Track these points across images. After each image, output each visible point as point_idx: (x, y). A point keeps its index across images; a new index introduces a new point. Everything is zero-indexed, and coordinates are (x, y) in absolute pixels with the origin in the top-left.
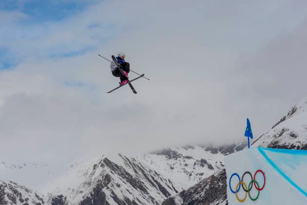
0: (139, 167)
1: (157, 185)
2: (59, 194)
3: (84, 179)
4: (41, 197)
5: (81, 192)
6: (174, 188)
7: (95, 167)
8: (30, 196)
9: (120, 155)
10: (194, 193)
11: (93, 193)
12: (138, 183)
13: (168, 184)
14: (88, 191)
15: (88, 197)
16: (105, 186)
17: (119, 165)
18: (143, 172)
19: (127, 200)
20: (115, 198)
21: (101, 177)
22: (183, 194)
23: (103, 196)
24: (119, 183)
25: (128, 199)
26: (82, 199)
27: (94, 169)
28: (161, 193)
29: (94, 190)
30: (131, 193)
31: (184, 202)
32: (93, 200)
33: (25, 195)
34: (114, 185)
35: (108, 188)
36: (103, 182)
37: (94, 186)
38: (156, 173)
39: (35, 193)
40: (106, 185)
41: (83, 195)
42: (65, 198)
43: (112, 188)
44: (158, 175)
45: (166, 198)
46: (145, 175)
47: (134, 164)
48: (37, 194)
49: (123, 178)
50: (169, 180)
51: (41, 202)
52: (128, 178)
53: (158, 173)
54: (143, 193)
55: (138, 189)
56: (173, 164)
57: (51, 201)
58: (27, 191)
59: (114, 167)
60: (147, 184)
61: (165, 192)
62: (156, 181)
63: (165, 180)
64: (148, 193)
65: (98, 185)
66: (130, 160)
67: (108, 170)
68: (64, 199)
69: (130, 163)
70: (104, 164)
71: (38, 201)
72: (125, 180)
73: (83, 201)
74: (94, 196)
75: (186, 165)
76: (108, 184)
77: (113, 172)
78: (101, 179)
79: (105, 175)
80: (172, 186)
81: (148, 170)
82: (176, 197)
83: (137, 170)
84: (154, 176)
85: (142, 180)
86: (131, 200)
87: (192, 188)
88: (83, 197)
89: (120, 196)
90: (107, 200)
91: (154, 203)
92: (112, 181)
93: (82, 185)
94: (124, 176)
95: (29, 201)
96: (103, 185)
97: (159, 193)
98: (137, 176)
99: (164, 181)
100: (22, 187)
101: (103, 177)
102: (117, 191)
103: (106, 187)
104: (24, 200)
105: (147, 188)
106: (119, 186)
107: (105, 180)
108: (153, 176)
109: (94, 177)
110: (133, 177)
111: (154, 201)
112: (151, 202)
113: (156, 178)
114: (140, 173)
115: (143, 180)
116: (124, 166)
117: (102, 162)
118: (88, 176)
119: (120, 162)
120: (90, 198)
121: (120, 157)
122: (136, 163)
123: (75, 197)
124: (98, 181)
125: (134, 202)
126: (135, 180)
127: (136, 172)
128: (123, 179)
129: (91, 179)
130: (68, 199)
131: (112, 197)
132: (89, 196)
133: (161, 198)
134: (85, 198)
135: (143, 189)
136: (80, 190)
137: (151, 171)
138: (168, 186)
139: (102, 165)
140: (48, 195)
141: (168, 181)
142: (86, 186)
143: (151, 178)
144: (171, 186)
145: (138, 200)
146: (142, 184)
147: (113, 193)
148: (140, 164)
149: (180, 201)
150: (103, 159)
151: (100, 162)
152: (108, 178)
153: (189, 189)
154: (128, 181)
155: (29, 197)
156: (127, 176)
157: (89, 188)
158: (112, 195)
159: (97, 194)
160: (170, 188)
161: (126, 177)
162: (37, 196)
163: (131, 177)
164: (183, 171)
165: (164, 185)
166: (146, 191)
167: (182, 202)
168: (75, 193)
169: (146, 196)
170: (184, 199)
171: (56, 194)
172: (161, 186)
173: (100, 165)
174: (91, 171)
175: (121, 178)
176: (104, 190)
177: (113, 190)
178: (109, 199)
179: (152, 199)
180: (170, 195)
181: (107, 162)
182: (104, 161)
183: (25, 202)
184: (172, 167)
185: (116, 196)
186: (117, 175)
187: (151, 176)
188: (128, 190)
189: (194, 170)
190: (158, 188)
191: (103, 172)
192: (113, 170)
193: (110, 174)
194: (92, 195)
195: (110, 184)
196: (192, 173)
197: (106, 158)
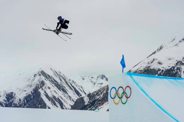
0: (62, 77)
2: (11, 92)
3: (28, 83)
5: (25, 91)
6: (84, 91)
9: (52, 69)
10: (96, 95)
11: (33, 92)
12: (62, 87)
13: (81, 88)
14: (29, 91)
15: (29, 94)
16: (41, 88)
18: (65, 80)
20: (47, 96)
21: (39, 82)
22: (89, 96)
23: (39, 94)
24: (50, 87)
25: (55, 96)
26: (26, 95)
27: (34, 77)
28: (76, 94)
29: (34, 90)
30: (57, 93)
32: (32, 96)
34: (47, 88)
37: (33, 87)
38: (73, 82)
40: (41, 87)
41: (26, 92)
43: (45, 89)
44: (75, 83)
45: (79, 97)
46: (66, 82)
47: (60, 75)
49: (52, 83)
50: (81, 86)
53: (75, 82)
54: (64, 93)
55: (62, 91)
57: (5, 96)
59: (47, 77)
60: (67, 88)
61: (78, 93)
62: (73, 87)
64: (68, 94)
65: (37, 87)
66: (58, 73)
67: (43, 78)
68: (14, 95)
69: (57, 74)
70: (41, 74)
72: (53, 85)
73: (27, 97)
74: (33, 93)
75: (92, 77)
77: (46, 79)
78: (39, 84)
79: (41, 81)
80: (83, 90)
81: (68, 79)
82: (85, 97)
83: (62, 79)
85: (64, 86)
86: (57, 98)
87: (95, 92)
88: (26, 94)
89: (50, 95)
90: (41, 96)
92: (45, 85)
93: (26, 87)
94: (53, 82)
97: (74, 94)
98: (61, 83)
99: (78, 87)
101: (40, 82)
102: (48, 92)
103: (41, 89)
105: (67, 90)
106: (49, 88)
107: (41, 84)
108: (71, 83)
109: (34, 82)
110: (59, 83)
111: (71, 99)
112: (69, 99)
113: (73, 85)
114: (63, 81)
115: (65, 85)
116: (54, 76)
117: (40, 73)
118: (30, 81)
119: (51, 74)
120: (30, 95)
121: (51, 70)
122: (61, 74)
123: (21, 93)
124: (36, 85)
126: (60, 85)
127: (61, 80)
128: (52, 84)
129: (32, 83)
130: (16, 95)
131: (45, 95)
132: (30, 93)
133: (75, 97)
134: (28, 94)
135: (64, 91)
136: (25, 89)
137: (70, 80)
138: (80, 90)
139: (40, 75)
140: (3, 92)
142: (29, 87)
143: (70, 85)
144: (82, 90)
145: (61, 97)
146: (64, 88)
147: (45, 92)
148: (64, 75)
149: (87, 99)
150: (40, 71)
152: (43, 83)
153: (93, 92)
154: (55, 85)
157: (30, 89)
159: (36, 92)
160: (82, 91)
161: (54, 83)
163: (58, 83)
164: (90, 81)
165: (78, 89)
166: (67, 92)
167: (89, 100)
168: (21, 91)
169: (66, 95)
170: (89, 98)
171: (9, 92)
174: (32, 78)
175: (51, 83)
176: (40, 90)
177: (46, 90)
178: (42, 96)
179: (70, 97)
180: (81, 95)
181: (43, 73)
182: (41, 72)
184: (84, 78)
185: (47, 94)
186: (49, 81)
187: (70, 83)
188: (55, 91)
189: (97, 81)
190: (74, 91)
191: (40, 79)
192: (47, 78)
193: (44, 80)
194: (32, 93)
195: (44, 86)
196: (96, 83)
197: (42, 71)
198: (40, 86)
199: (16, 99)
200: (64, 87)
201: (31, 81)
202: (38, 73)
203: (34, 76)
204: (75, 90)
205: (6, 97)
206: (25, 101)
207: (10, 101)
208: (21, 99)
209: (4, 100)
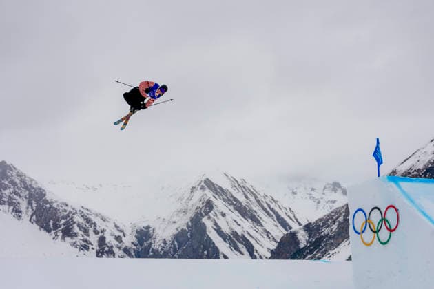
0: (250, 190)
1: (274, 215)
2: (145, 225)
3: (179, 206)
4: (121, 227)
5: (175, 222)
6: (296, 219)
7: (193, 189)
8: (107, 226)
9: (226, 175)
10: (323, 226)
11: (190, 224)
12: (249, 211)
13: (289, 214)
14: (183, 222)
15: (183, 229)
16: (206, 215)
17: (224, 187)
18: (256, 197)
19: (235, 234)
20: (219, 231)
21: (201, 203)
22: (308, 228)
23: (204, 227)
24: (224, 212)
25: (236, 232)
26: (175, 232)
27: (192, 192)
28: (279, 225)
29: (192, 220)
30: (239, 225)
31: (309, 237)
32: (189, 233)
33: (100, 225)
34: (218, 214)
35: (209, 218)
36: (203, 209)
37: (191, 214)
38: (273, 199)
39: (114, 223)
40: (207, 213)
41: (176, 226)
42: (154, 230)
43: (215, 218)
44: (276, 202)
45: (286, 233)
46: (258, 201)
47: (244, 188)
48: (116, 223)
49: (230, 204)
50: (290, 209)
51: (121, 234)
52: (235, 205)
53: (275, 199)
54: (255, 224)
55: (250, 220)
56: (296, 188)
57: (135, 233)
58: (103, 219)
59: (219, 191)
60: (261, 214)
61: (284, 224)
62: (272, 210)
63: (285, 208)
64: (262, 226)
65: (197, 213)
66: (240, 181)
67: (209, 194)
68: (152, 231)
69: (239, 185)
70: (205, 186)
71: (118, 233)
72: (232, 208)
73: (178, 234)
74: (191, 227)
75: (313, 189)
76: (209, 212)
77: (216, 196)
78: (201, 206)
79: (206, 200)
80: (294, 217)
81: (262, 195)
82: (300, 231)
83: (248, 195)
84: (270, 204)
85: (254, 208)
86: (240, 234)
87: (321, 220)
88: (177, 229)
89: (226, 229)
90: (208, 233)
91: (269, 238)
92: (215, 209)
93: (176, 213)
94: (230, 202)
95: (106, 233)
96: (203, 213)
97: (277, 226)
98: (247, 202)
99: (284, 210)
100: (97, 215)
101: (203, 203)
102: (222, 222)
103: (206, 217)
104: (100, 231)
105: (261, 218)
106: (223, 215)
107: (206, 207)
108: (269, 202)
109: (191, 203)
110: (243, 204)
111: (270, 236)
112: (266, 237)
113: (273, 206)
114: (252, 198)
115: (256, 208)
116: (231, 190)
117: (202, 184)
118: (183, 202)
119: (225, 185)
120: (185, 230)
121: (226, 177)
122: (247, 185)
123: (166, 228)
124: (197, 209)
125: (244, 237)
126: (245, 207)
127: (246, 197)
128: (229, 207)
129: (187, 205)
130: (157, 231)
131: (215, 229)
132: (185, 227)
133: (279, 233)
134: (180, 230)
135: (255, 220)
136: (174, 219)
137: (267, 196)
138: (289, 217)
139: (202, 188)
140: (130, 225)
141: (288, 210)
142: (181, 215)
143: (266, 206)
144: (292, 216)
145: (249, 233)
146: (254, 213)
147: (216, 224)
148: (252, 186)
149: (304, 236)
150: (203, 180)
151: (200, 183)
152: (209, 205)
153: (316, 221)
154: (235, 209)
155: (106, 228)
156: (235, 203)
157: (185, 218)
158: (215, 227)
159: (195, 225)
160: (291, 219)
161: (233, 204)
162: (116, 226)
163: (240, 203)
164: (308, 196)
165: (283, 215)
166: (260, 223)
167: (307, 238)
168: (166, 223)
169: (260, 228)
170: (309, 234)
171: (142, 225)
172: (280, 216)
173: (200, 187)
174: (187, 195)
175: (227, 204)
176: (205, 220)
178: (210, 232)
179: (268, 233)
180: (290, 228)
181: (209, 184)
182: (205, 182)
183: (100, 234)
184: (294, 191)
185: (220, 228)
186: (222, 201)
187: (267, 204)
188: (236, 221)
189: (323, 196)
190: (275, 219)
191: (202, 196)
192: (216, 194)
193: (212, 199)
194: (188, 226)
195: (212, 212)
196: (321, 200)
197: (208, 179)
198: (204, 211)
199: (157, 240)
200: (255, 211)
201: (185, 202)
202: (198, 183)
203: (190, 191)
204: (278, 217)
205: (136, 237)
206: (176, 243)
207: (145, 244)
208: (167, 240)
209: (133, 243)
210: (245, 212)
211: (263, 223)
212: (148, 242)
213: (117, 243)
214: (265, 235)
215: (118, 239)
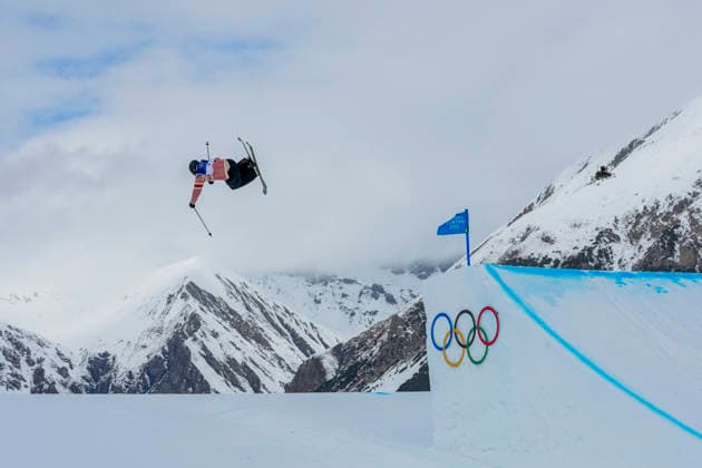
0: (253, 298)
1: (289, 334)
2: (102, 352)
3: (151, 323)
4: (67, 355)
5: (144, 347)
6: (321, 339)
7: (170, 298)
8: (46, 354)
9: (219, 277)
10: (359, 349)
11: (167, 348)
12: (252, 329)
13: (311, 331)
14: (156, 345)
15: (156, 357)
16: (191, 335)
17: (215, 295)
18: (262, 308)
19: (232, 362)
20: (209, 358)
21: (183, 317)
22: (339, 351)
23: (186, 354)
24: (216, 330)
25: (234, 359)
26: (146, 361)
27: (169, 302)
28: (296, 348)
29: (169, 343)
30: (239, 349)
31: (340, 364)
32: (166, 362)
33: (36, 353)
34: (208, 334)
35: (195, 339)
36: (185, 328)
37: (168, 335)
38: (287, 311)
39: (56, 349)
40: (191, 333)
41: (147, 351)
42: (114, 358)
43: (203, 339)
44: (291, 315)
45: (305, 359)
46: (266, 314)
47: (245, 295)
48: (59, 349)
49: (224, 320)
50: (312, 325)
51: (67, 365)
52: (233, 320)
53: (291, 311)
54: (262, 348)
55: (254, 342)
56: (320, 294)
57: (86, 364)
58: (40, 344)
59: (207, 300)
60: (270, 332)
61: (302, 345)
62: (287, 327)
63: (305, 324)
64: (272, 349)
65: (177, 333)
66: (238, 286)
67: (194, 305)
68: (111, 361)
69: (238, 291)
70: (188, 294)
71: (62, 364)
72: (227, 324)
73: (149, 364)
74: (169, 354)
75: (344, 296)
76: (195, 331)
77: (205, 308)
78: (183, 322)
79: (190, 313)
80: (318, 335)
81: (271, 305)
82: (326, 356)
83: (251, 305)
84: (283, 317)
85: (260, 325)
86: (240, 362)
87: (356, 339)
88: (148, 357)
89: (219, 356)
90: (193, 361)
91: (282, 367)
92: (203, 326)
93: (146, 333)
94: (225, 316)
95: (44, 363)
96: (186, 333)
97: (292, 349)
98: (250, 316)
99: (302, 325)
100: (31, 338)
101: (185, 319)
102: (212, 345)
103: (190, 339)
104: (36, 361)
105: (270, 338)
106: (215, 335)
107: (189, 323)
108: (280, 315)
109: (168, 318)
110: (244, 318)
111: (283, 364)
113: (287, 321)
114: (257, 310)
115: (262, 324)
116: (226, 298)
117: (184, 290)
118: (157, 316)
119: (218, 290)
120: (160, 358)
121: (218, 280)
122: (249, 291)
123: (132, 355)
124: (176, 327)
125: (245, 366)
126: (246, 323)
127: (248, 308)
128: (224, 323)
129: (163, 322)
130: (118, 360)
131: (202, 356)
132: (160, 354)
133: (296, 359)
134: (152, 357)
135: (262, 341)
136: (143, 343)
137: (278, 307)
138: (310, 335)
139: (184, 296)
140: (79, 352)
141: (309, 326)
142: (154, 336)
143: (277, 321)
144: (315, 335)
145: (253, 362)
146: (260, 331)
147: (204, 348)
148: (256, 293)
149: (332, 363)
150: (185, 284)
151: (180, 290)
152: (194, 321)
153: (350, 341)
154: (232, 326)
155: (44, 356)
156: (232, 317)
157: (159, 340)
158: (203, 352)
159: (175, 350)
160: (313, 339)
161: (228, 318)
162: (59, 354)
163: (240, 317)
164: (338, 306)
165: (301, 334)
166: (269, 345)
167: (337, 366)
168: (133, 348)
169: (269, 353)
170: (339, 360)
171: (96, 351)
172: (297, 335)
173: (180, 295)
174: (163, 306)
175: (220, 319)
176: (188, 343)
177: (206, 343)
178: (196, 360)
179: (280, 359)
180: (313, 352)
181: (193, 290)
182: (188, 287)
183: (36, 366)
184: (318, 299)
185: (211, 354)
186: (212, 315)
187: (278, 317)
188: (233, 344)
189: (359, 305)
190: (291, 340)
191: (185, 308)
192: (205, 305)
193: (199, 312)
194: (164, 353)
195: (199, 331)
196: (356, 311)
197: (191, 283)
198: (187, 330)
199: (120, 374)
200: (261, 329)
201: (159, 317)
202: (178, 289)
203: (166, 301)
204: (294, 335)
205: (88, 368)
206: (146, 376)
207: (102, 379)
208: (133, 372)
209: (84, 377)
210: (246, 330)
211: (273, 346)
212: (107, 375)
213: (60, 377)
214: (276, 364)
215: (63, 371)
